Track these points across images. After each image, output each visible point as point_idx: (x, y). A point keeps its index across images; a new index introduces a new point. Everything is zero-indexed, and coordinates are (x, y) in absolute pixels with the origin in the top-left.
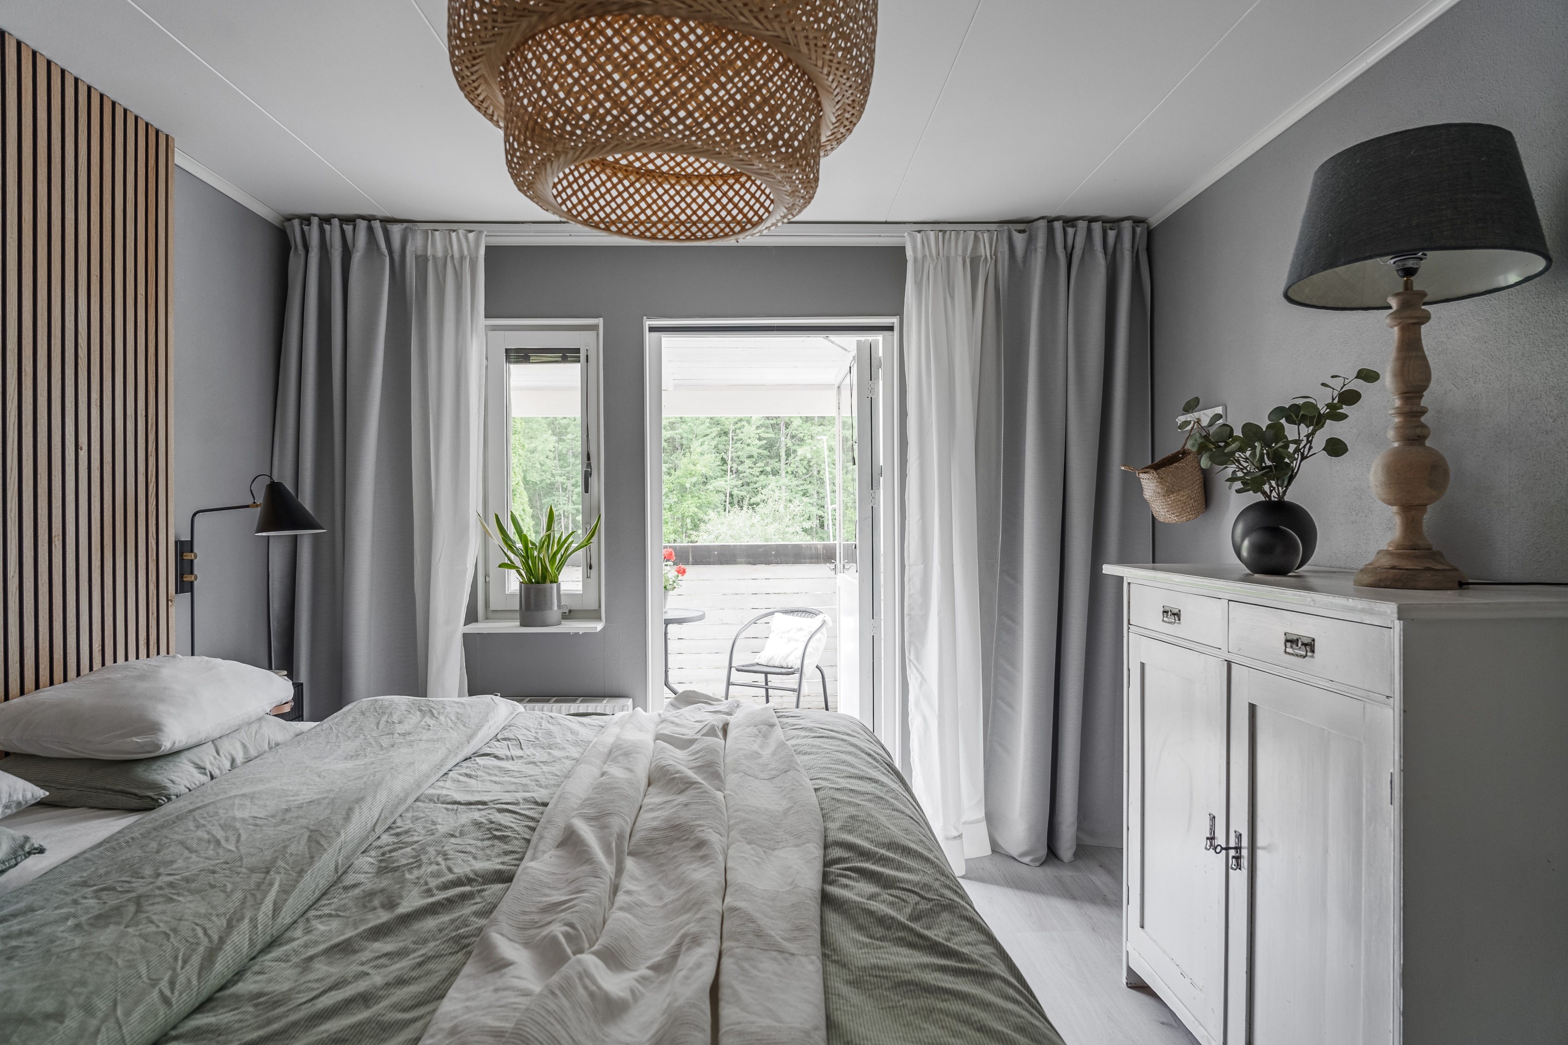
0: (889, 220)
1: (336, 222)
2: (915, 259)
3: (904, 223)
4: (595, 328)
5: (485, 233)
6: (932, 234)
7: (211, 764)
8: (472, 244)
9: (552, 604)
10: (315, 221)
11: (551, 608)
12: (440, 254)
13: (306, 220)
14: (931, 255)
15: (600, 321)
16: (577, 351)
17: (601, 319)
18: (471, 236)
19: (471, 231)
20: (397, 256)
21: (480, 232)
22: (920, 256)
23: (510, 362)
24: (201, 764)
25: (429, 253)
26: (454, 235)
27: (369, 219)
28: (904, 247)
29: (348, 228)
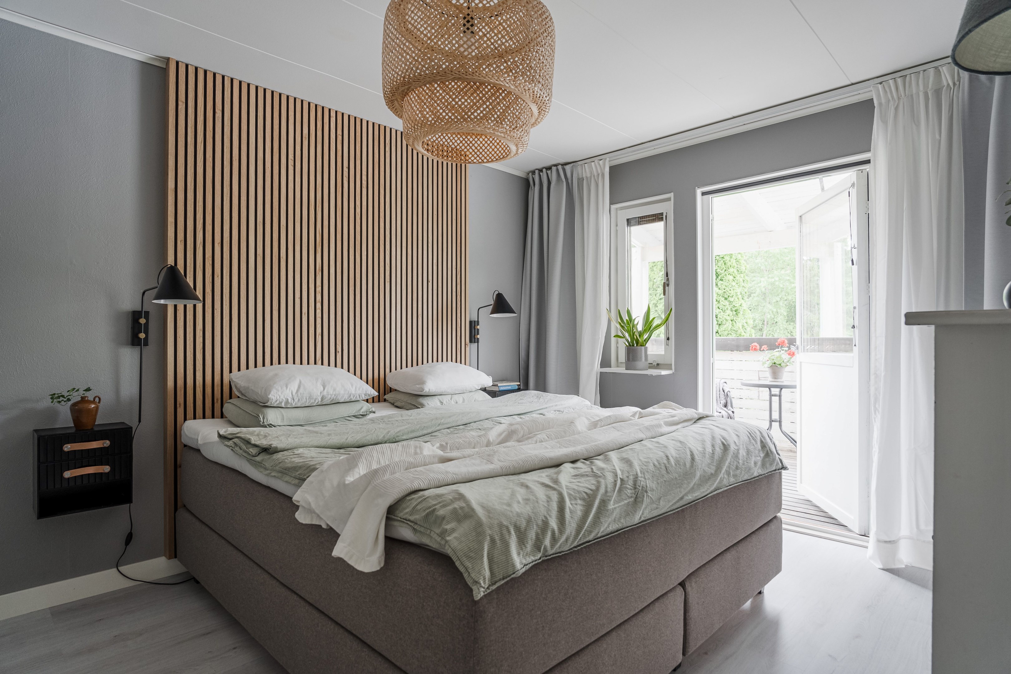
0: (854, 81)
1: (544, 170)
2: (880, 104)
3: (869, 80)
4: (669, 199)
5: (608, 159)
6: (891, 82)
7: (446, 402)
8: (602, 167)
9: (641, 358)
10: (537, 172)
11: (641, 360)
12: (589, 175)
13: (533, 172)
14: (893, 97)
15: (671, 195)
16: (662, 214)
17: (672, 193)
18: (601, 162)
19: (601, 160)
20: (570, 181)
21: (606, 159)
22: (883, 101)
23: (630, 226)
24: (442, 401)
25: (584, 176)
26: (593, 163)
27: (556, 165)
28: (873, 99)
29: (549, 172)
